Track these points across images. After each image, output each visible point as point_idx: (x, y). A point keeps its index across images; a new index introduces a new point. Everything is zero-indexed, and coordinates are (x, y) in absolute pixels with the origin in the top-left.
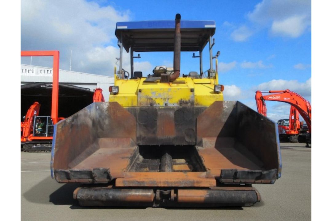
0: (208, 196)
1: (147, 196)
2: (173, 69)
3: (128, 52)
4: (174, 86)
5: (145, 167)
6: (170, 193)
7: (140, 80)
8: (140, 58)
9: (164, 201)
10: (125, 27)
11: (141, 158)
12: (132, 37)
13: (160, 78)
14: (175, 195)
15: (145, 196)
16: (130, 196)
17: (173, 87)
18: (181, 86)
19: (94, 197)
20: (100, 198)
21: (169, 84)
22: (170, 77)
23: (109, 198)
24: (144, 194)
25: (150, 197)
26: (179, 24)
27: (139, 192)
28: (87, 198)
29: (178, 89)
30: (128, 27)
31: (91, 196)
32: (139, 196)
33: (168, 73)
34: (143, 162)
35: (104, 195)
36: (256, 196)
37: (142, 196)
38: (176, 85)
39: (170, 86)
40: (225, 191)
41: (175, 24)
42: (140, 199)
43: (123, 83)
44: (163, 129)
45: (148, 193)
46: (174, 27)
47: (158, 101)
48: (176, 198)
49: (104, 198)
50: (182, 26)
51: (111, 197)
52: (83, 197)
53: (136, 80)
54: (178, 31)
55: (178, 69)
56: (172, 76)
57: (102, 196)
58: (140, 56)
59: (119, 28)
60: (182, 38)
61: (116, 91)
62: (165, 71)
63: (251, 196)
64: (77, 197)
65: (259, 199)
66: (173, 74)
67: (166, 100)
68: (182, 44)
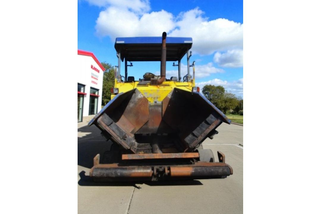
0: (193, 171)
1: (147, 173)
2: (159, 74)
3: (123, 61)
4: (162, 88)
5: (140, 151)
6: (165, 169)
7: (134, 83)
8: (132, 66)
9: (159, 176)
10: (123, 42)
11: (136, 143)
12: (127, 50)
13: (150, 81)
14: (169, 171)
15: (145, 173)
16: (134, 173)
17: (160, 89)
18: (167, 88)
19: (106, 175)
20: (110, 175)
21: (157, 87)
22: (158, 81)
23: (118, 175)
24: (145, 171)
25: (149, 173)
26: (164, 40)
27: (140, 170)
28: (100, 175)
29: (165, 90)
30: (125, 42)
31: (104, 174)
32: (141, 173)
33: (156, 78)
34: (138, 146)
35: (114, 173)
36: (229, 170)
37: (143, 173)
38: (162, 87)
39: (159, 88)
40: (206, 168)
41: (161, 40)
42: (141, 175)
43: (121, 86)
44: (153, 121)
45: (148, 170)
46: (161, 42)
47: (149, 100)
48: (170, 174)
49: (114, 176)
50: (167, 41)
51: (119, 174)
52: (97, 175)
53: (131, 83)
54: (164, 46)
55: (164, 75)
56: (159, 80)
57: (112, 174)
58: (133, 64)
59: (118, 42)
60: (167, 51)
61: (116, 92)
62: (153, 76)
63: (226, 170)
64: (92, 175)
65: (231, 172)
66: (160, 79)
67: (156, 99)
68: (167, 56)
